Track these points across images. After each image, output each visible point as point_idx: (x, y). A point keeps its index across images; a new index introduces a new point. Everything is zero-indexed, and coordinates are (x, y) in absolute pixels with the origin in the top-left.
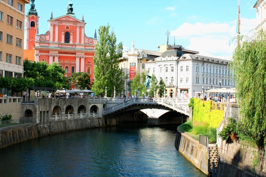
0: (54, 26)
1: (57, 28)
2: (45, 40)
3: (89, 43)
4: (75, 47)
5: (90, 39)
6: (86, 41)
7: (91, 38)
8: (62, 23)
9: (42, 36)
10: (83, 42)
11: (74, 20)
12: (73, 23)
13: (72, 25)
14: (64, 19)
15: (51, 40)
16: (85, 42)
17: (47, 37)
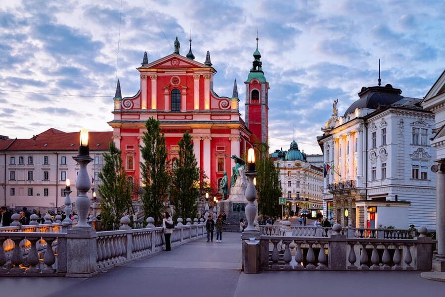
0: (149, 79)
1: (154, 83)
2: (132, 108)
3: (220, 108)
4: (190, 117)
5: (223, 100)
6: (215, 105)
7: (225, 98)
8: (164, 72)
9: (126, 101)
10: (207, 107)
11: (187, 64)
12: (186, 69)
13: (184, 74)
14: (169, 64)
15: (144, 107)
16: (212, 108)
17: (137, 102)
